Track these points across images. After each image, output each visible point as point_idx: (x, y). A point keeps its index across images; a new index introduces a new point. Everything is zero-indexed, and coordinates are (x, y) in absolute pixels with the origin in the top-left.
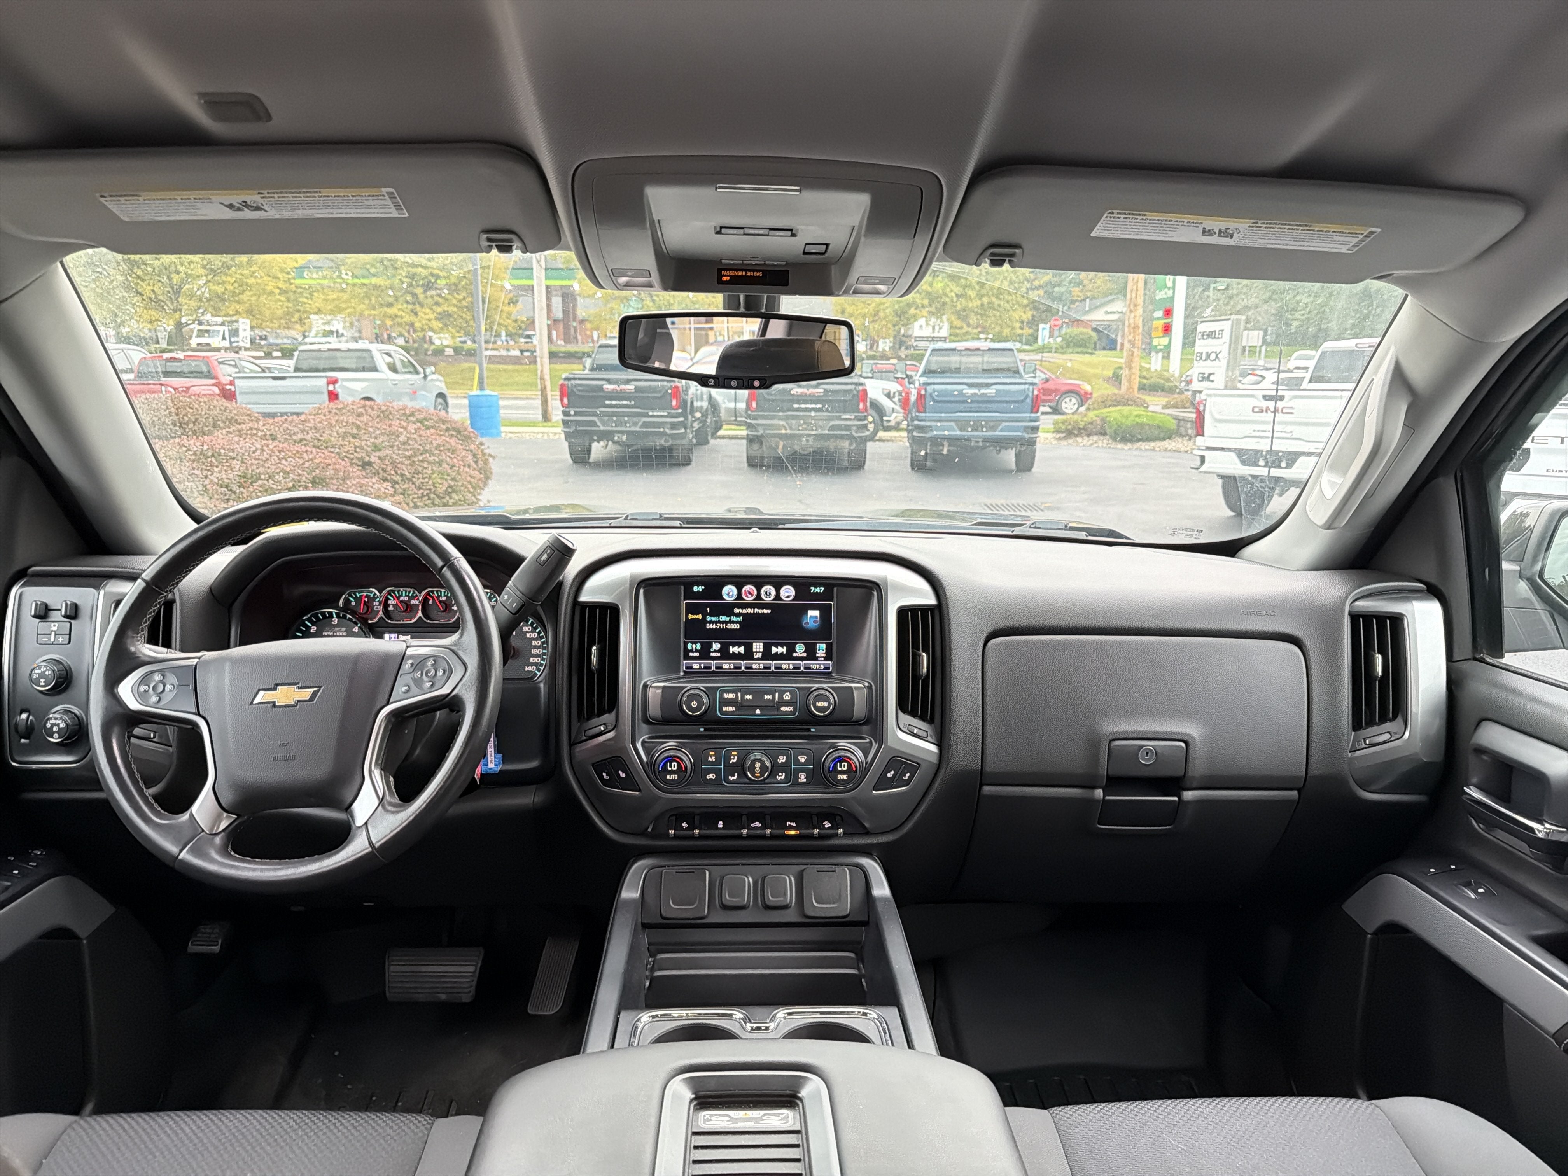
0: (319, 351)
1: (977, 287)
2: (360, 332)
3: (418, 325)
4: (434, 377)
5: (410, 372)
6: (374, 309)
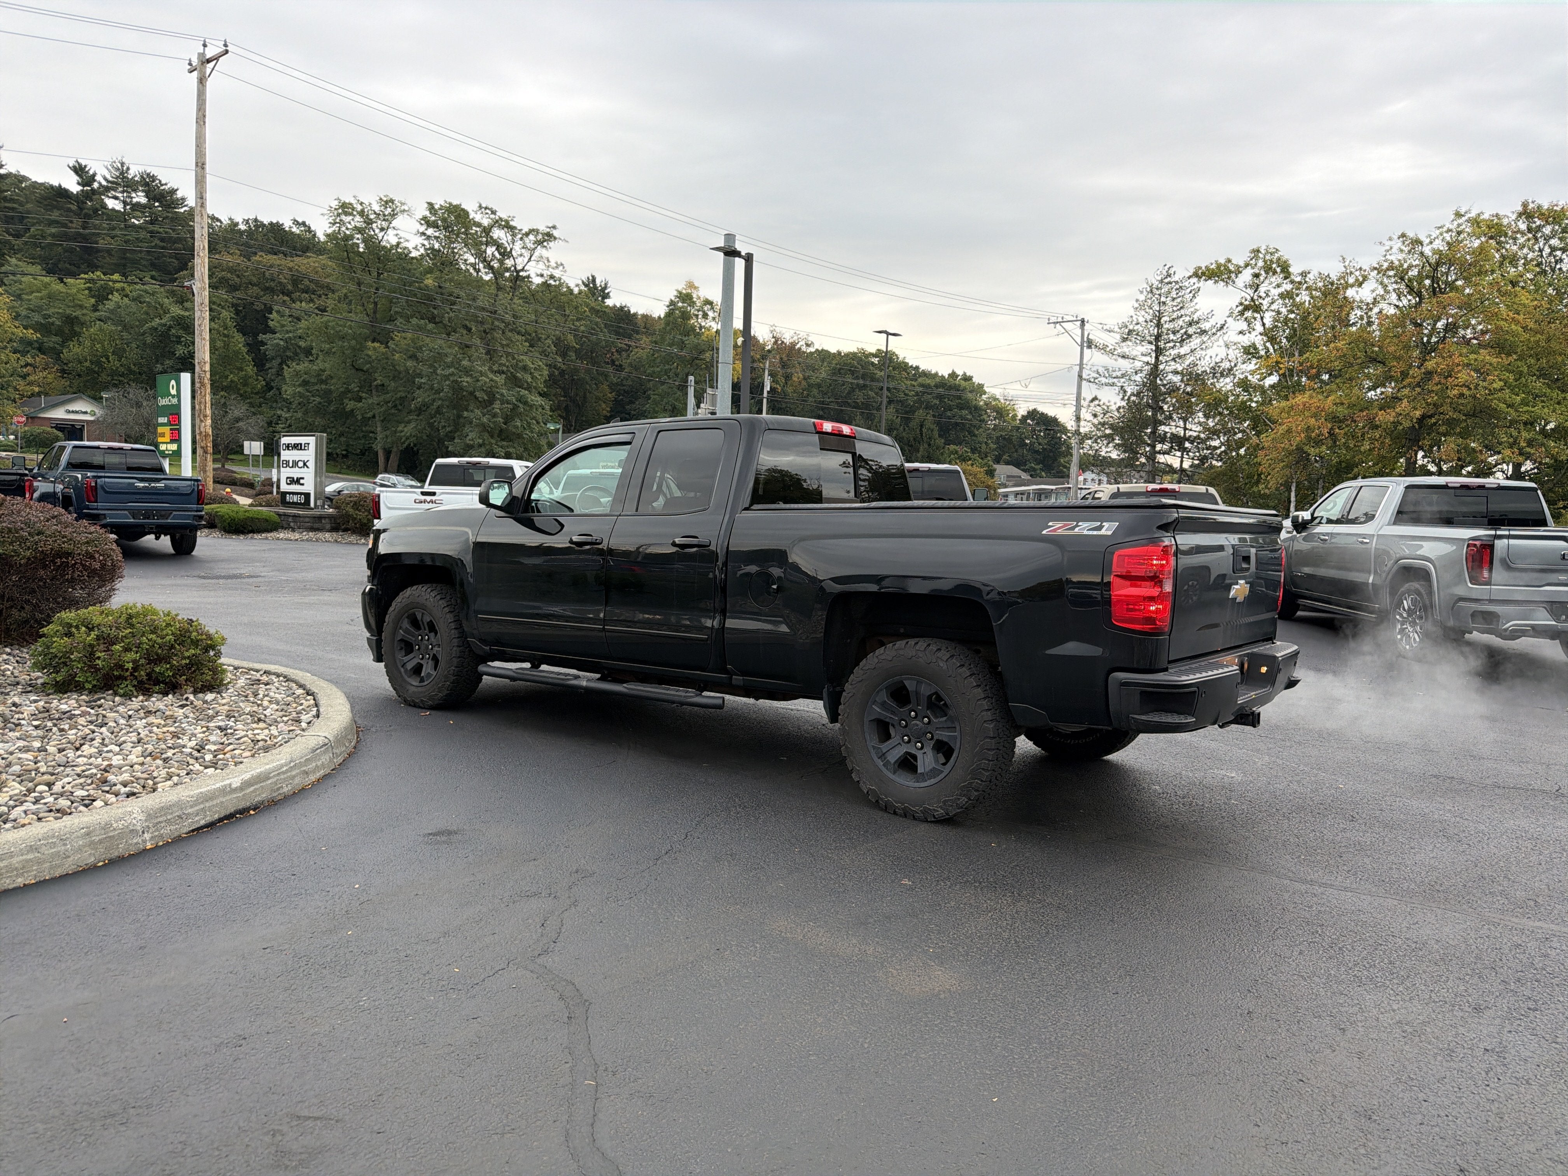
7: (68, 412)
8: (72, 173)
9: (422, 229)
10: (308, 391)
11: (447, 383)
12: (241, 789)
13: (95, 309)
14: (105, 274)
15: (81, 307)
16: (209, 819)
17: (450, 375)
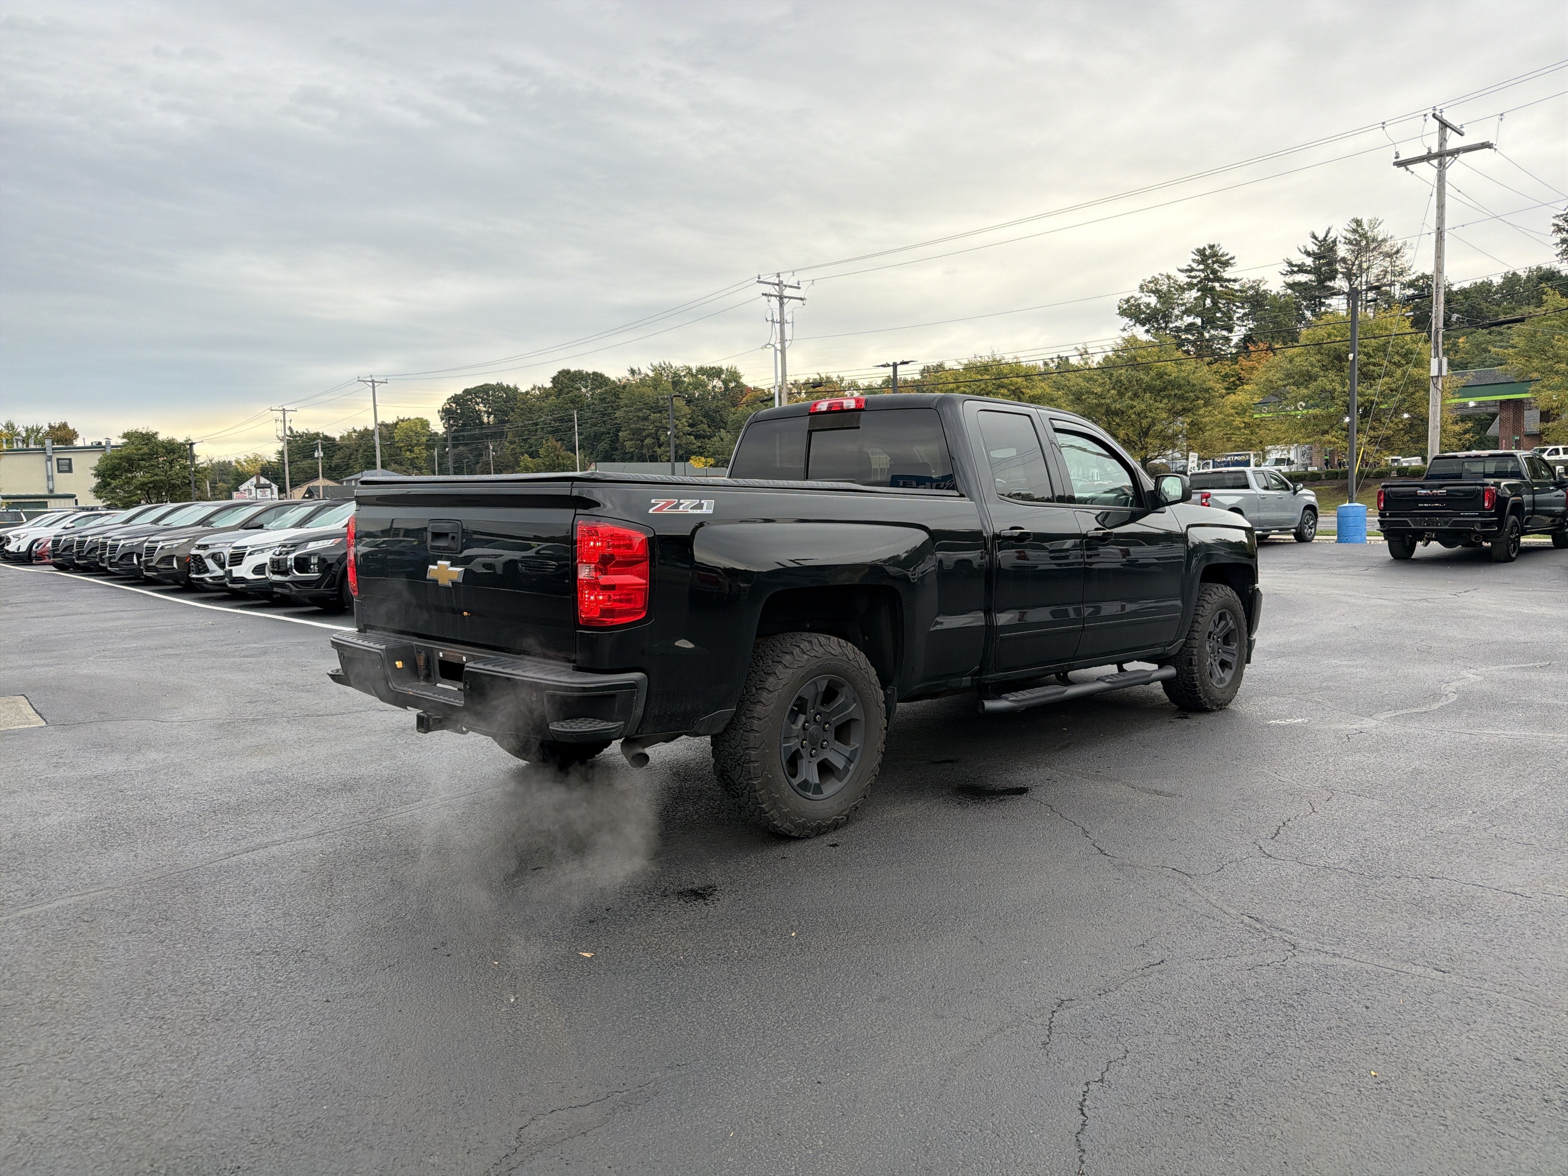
0: (1221, 472)
2: (1311, 459)
4: (1305, 491)
5: (1282, 489)
6: (1309, 437)
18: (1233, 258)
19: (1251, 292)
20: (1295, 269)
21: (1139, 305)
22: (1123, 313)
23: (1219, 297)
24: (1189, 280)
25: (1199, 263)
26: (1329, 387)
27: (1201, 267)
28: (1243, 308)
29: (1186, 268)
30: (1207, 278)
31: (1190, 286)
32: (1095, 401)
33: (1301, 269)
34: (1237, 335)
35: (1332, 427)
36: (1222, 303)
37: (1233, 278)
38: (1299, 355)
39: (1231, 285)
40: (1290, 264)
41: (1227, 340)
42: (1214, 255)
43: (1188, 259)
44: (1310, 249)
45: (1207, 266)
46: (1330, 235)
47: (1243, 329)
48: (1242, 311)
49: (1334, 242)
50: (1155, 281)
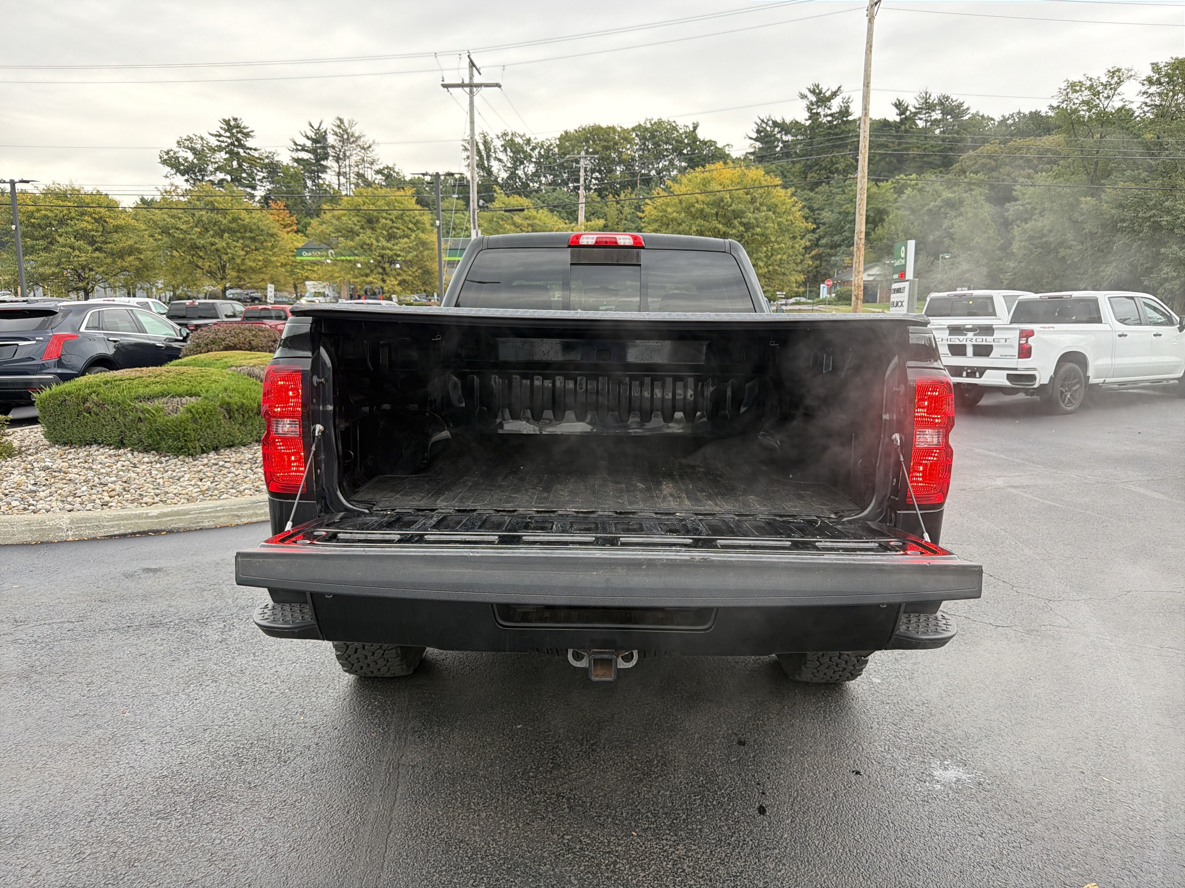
1: (765, 259)
2: (339, 293)
3: (386, 289)
6: (357, 278)
7: (869, 275)
8: (894, 108)
9: (1144, 89)
10: (1032, 244)
11: (1148, 224)
12: (157, 517)
13: (896, 201)
14: (906, 176)
15: (888, 201)
16: (122, 531)
17: (1150, 217)
18: (252, 131)
19: (267, 161)
20: (300, 148)
21: (178, 158)
22: (164, 162)
23: (244, 161)
24: (219, 143)
25: (226, 131)
26: (368, 242)
27: (228, 134)
28: (262, 172)
29: (215, 133)
30: (232, 144)
31: (220, 149)
32: (181, 236)
33: (304, 149)
34: (260, 193)
35: (372, 271)
36: (245, 165)
37: (254, 147)
38: (344, 215)
39: (252, 153)
40: (295, 144)
41: (253, 196)
42: (238, 126)
43: (217, 127)
44: (308, 135)
45: (232, 134)
46: (322, 126)
47: (263, 188)
48: (262, 174)
49: (325, 132)
50: (190, 139)
